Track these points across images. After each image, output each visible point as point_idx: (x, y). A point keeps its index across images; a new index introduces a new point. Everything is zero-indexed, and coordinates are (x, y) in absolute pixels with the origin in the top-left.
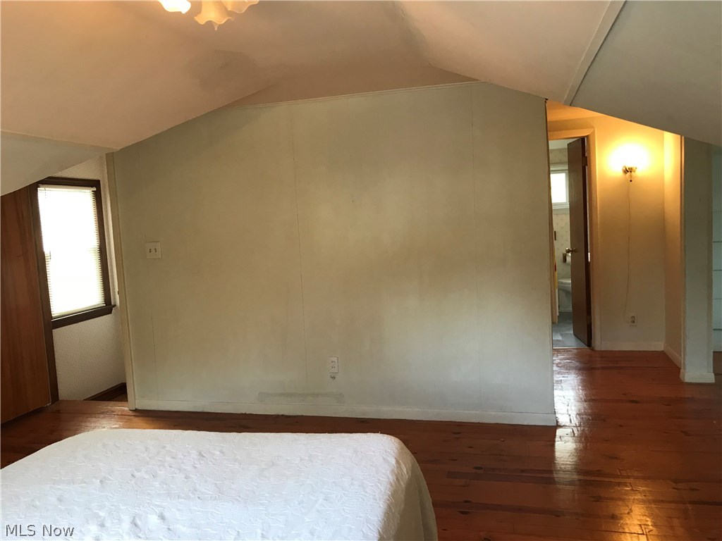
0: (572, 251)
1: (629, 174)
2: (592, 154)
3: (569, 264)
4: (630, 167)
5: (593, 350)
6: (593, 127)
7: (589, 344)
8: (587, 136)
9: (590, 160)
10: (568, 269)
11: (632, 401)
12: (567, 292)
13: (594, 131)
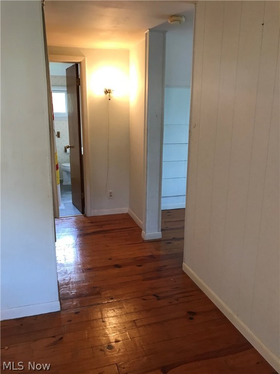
0: (70, 147)
1: (108, 94)
2: (83, 77)
3: (68, 154)
4: (109, 89)
5: (85, 216)
6: (84, 56)
7: (83, 212)
8: (80, 63)
9: (82, 82)
10: (68, 157)
11: (117, 266)
12: (67, 172)
13: (85, 59)
